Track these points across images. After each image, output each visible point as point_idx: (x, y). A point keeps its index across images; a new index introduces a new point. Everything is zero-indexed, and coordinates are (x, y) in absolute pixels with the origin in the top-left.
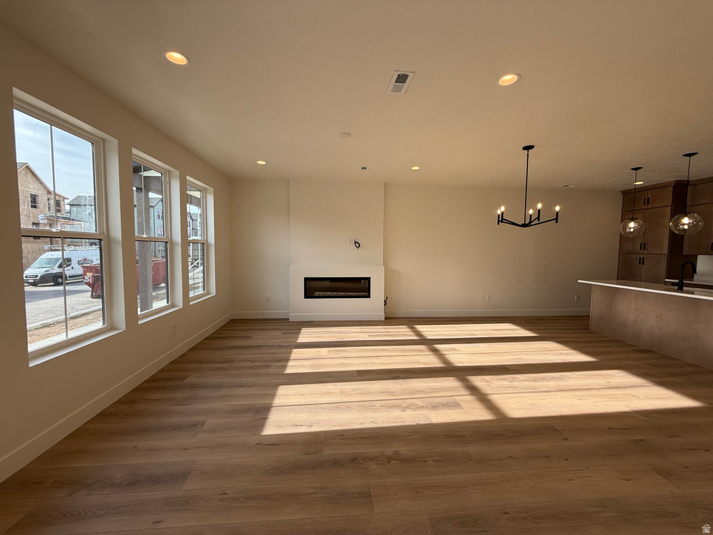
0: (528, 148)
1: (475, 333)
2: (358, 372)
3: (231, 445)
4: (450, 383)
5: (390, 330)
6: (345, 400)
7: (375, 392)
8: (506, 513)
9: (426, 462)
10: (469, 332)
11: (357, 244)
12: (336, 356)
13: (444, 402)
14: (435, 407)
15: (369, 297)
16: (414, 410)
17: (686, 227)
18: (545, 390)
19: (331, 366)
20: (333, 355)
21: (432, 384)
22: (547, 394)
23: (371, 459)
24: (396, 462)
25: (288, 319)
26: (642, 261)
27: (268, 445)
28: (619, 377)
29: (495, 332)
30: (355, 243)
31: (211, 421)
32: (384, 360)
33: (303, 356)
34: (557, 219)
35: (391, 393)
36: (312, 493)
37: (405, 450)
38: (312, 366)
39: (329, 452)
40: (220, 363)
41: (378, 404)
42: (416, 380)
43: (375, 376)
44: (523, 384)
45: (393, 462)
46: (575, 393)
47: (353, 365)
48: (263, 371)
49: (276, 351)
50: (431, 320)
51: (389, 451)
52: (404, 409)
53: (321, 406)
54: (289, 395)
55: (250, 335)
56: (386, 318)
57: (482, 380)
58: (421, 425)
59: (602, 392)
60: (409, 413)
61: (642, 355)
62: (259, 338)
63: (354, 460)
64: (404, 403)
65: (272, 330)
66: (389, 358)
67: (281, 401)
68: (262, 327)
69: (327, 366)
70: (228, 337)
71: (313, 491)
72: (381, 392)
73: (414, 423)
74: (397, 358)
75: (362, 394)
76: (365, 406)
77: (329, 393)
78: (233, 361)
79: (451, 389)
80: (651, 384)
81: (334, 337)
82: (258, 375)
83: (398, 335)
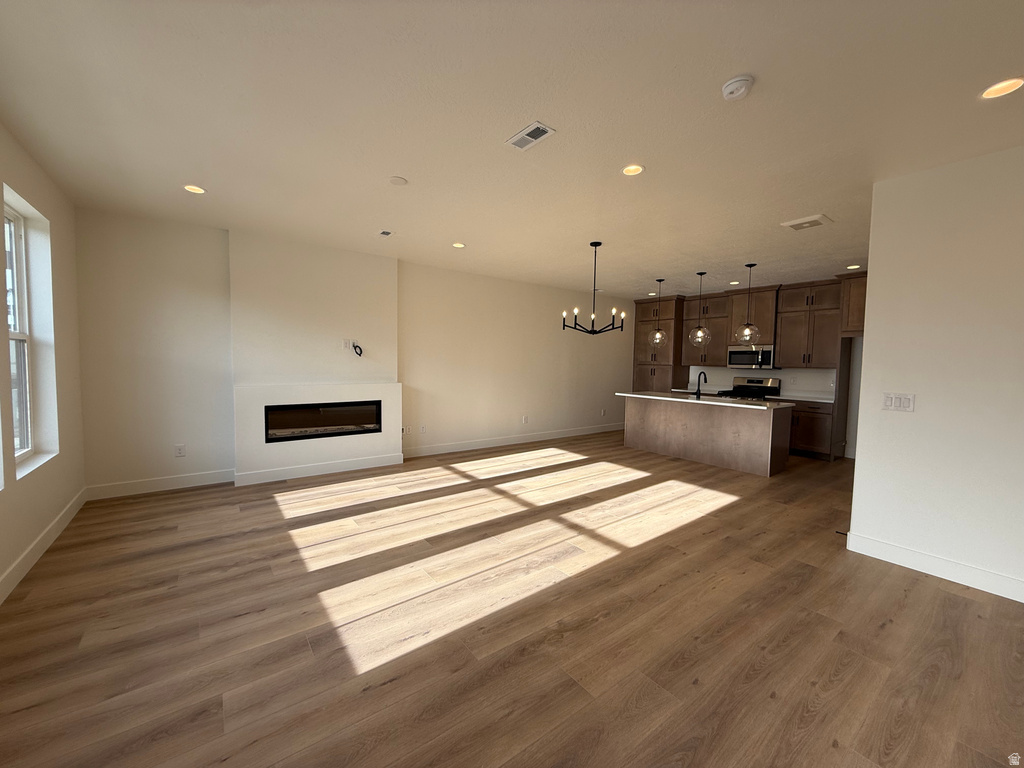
0: (596, 244)
1: (528, 463)
2: (429, 540)
3: (317, 711)
4: (547, 526)
5: (424, 476)
6: (444, 582)
7: (474, 561)
8: (697, 638)
9: (597, 620)
10: (521, 464)
11: (358, 350)
12: (374, 526)
13: (561, 550)
14: (556, 558)
15: (379, 430)
16: (537, 568)
17: (700, 340)
18: (635, 512)
19: (380, 542)
20: (368, 526)
21: (532, 533)
22: (638, 516)
23: (541, 642)
24: (568, 633)
25: (233, 483)
26: (653, 372)
27: (384, 684)
28: (675, 487)
29: (545, 459)
30: (355, 347)
31: (231, 694)
32: (448, 517)
33: (319, 538)
34: (622, 327)
35: (495, 556)
36: (508, 715)
37: (567, 616)
38: (348, 550)
39: (484, 655)
40: (144, 588)
41: (491, 574)
42: (509, 532)
43: (456, 541)
44: (615, 510)
45: (566, 635)
46: (659, 509)
47: (414, 532)
48: (261, 579)
49: (257, 540)
50: (465, 454)
51: (552, 623)
52: (527, 570)
53: (419, 600)
54: (350, 601)
55: (169, 524)
56: (405, 460)
57: (577, 516)
58: (559, 583)
59: (670, 505)
60: (534, 574)
61: (676, 464)
62: (194, 525)
63: (522, 651)
64: (523, 563)
65: (210, 506)
66: (455, 513)
67: (345, 615)
68: (183, 506)
69: (373, 543)
70: (113, 538)
71: (507, 711)
72: (483, 559)
73: (551, 584)
74: (464, 510)
75: (459, 568)
76: (478, 582)
77: (413, 580)
78: (175, 578)
79: (556, 534)
80: (700, 488)
81: (344, 499)
82: (258, 588)
83: (440, 481)
